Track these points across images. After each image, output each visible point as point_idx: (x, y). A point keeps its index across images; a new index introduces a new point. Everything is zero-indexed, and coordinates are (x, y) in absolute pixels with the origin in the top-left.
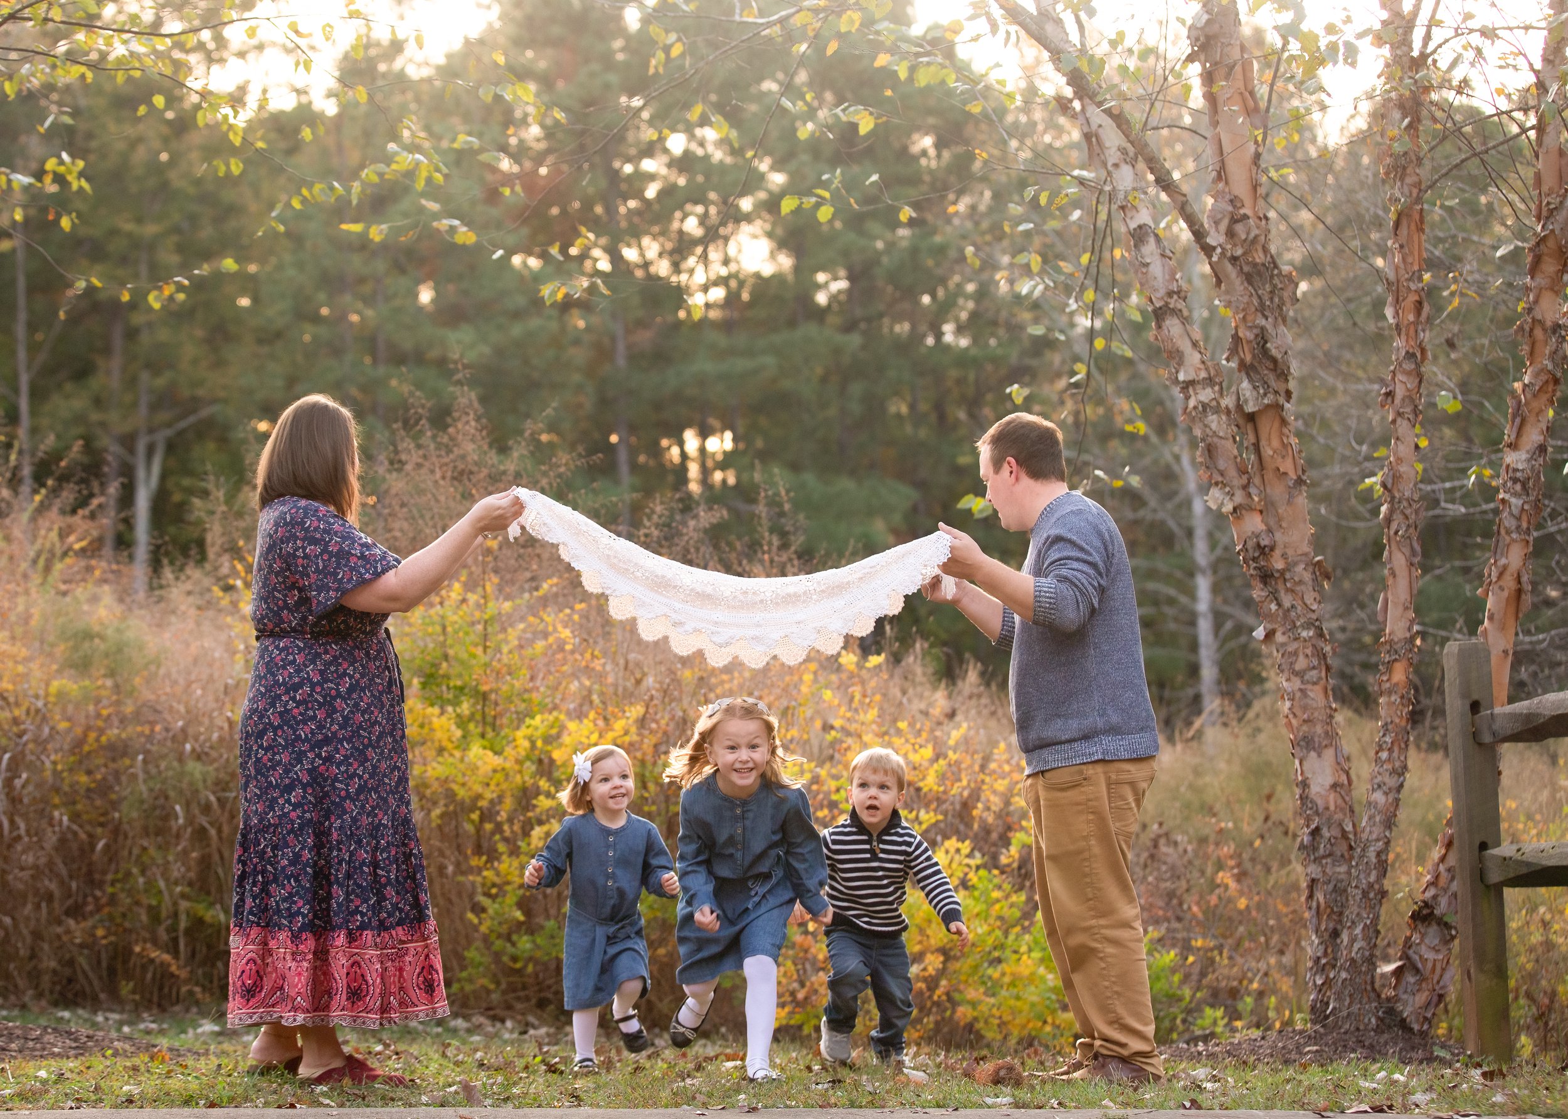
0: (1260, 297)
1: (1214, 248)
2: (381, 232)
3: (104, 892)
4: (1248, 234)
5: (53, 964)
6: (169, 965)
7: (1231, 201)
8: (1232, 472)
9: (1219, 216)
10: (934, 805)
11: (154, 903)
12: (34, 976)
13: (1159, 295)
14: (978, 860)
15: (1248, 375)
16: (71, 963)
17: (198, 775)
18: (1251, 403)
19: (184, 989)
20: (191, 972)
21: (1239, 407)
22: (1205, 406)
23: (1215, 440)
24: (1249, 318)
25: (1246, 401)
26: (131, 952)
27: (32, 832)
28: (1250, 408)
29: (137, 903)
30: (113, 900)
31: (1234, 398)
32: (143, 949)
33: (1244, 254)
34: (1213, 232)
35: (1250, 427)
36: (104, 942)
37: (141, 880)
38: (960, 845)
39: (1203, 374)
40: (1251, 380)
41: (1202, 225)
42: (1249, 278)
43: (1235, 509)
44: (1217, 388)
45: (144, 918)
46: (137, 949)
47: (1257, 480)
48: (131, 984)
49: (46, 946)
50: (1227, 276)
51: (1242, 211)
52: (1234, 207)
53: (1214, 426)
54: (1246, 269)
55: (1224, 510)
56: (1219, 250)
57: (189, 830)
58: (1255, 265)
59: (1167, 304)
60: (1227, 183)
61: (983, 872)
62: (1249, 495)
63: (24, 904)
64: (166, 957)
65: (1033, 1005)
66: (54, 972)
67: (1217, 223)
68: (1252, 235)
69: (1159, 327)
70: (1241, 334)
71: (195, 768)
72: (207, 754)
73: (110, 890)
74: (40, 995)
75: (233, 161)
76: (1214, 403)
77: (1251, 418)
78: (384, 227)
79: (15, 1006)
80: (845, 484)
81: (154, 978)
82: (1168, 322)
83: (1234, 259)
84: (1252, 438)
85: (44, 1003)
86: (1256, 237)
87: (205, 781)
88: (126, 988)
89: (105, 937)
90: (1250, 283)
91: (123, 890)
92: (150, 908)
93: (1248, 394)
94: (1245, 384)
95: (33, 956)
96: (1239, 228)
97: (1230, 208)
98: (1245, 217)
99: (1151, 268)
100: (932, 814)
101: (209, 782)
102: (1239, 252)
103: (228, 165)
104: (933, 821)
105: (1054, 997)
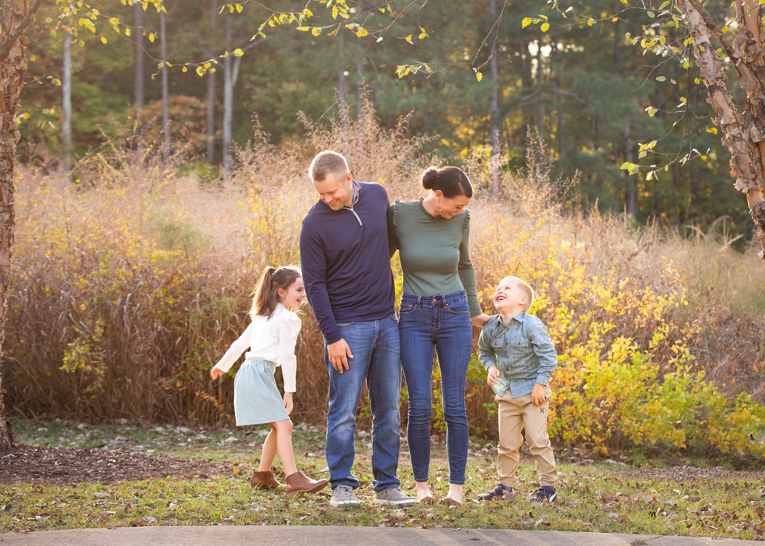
0: (761, 83)
1: (737, 59)
2: (318, 31)
3: (180, 363)
4: (756, 51)
5: (154, 401)
6: (214, 402)
7: (747, 34)
8: (748, 172)
9: (741, 42)
10: (611, 320)
11: (206, 369)
12: (145, 407)
13: (712, 79)
14: (636, 346)
15: (755, 123)
16: (163, 400)
17: (228, 304)
18: (756, 138)
19: (221, 415)
20: (225, 406)
21: (750, 140)
22: (734, 137)
23: (739, 154)
24: (756, 94)
25: (754, 137)
26: (194, 395)
27: (143, 334)
28: (756, 140)
29: (197, 369)
30: (185, 367)
31: (748, 134)
32: (200, 394)
33: (754, 61)
34: (737, 50)
35: (756, 149)
36: (180, 390)
37: (200, 358)
38: (625, 340)
39: (734, 121)
40: (756, 126)
41: (731, 47)
42: (755, 74)
43: (749, 191)
44: (741, 128)
45: (201, 377)
46: (197, 394)
47: (760, 177)
48: (194, 413)
49: (150, 392)
50: (745, 73)
51: (752, 39)
52: (749, 37)
53: (739, 148)
54: (754, 69)
55: (743, 191)
56: (740, 60)
57: (224, 332)
58: (759, 67)
59: (715, 84)
60: (745, 24)
61: (638, 353)
62: (756, 184)
63: (139, 371)
64: (213, 398)
65: (660, 427)
66: (155, 406)
67: (739, 45)
68: (758, 52)
69: (712, 96)
70: (752, 102)
71: (227, 300)
72: (234, 291)
73: (183, 362)
74: (147, 418)
75: (238, 5)
76: (739, 136)
77: (757, 145)
78: (320, 29)
79: (134, 424)
80: (617, 78)
81: (206, 408)
82: (716, 93)
83: (748, 64)
84: (757, 155)
85: (149, 422)
86: (760, 53)
87: (231, 307)
88: (191, 415)
89: (181, 387)
90: (756, 76)
91: (190, 361)
92: (204, 371)
93: (755, 133)
94: (754, 128)
95: (144, 396)
96: (751, 48)
97: (746, 38)
98: (754, 42)
99: (708, 65)
100: (610, 324)
101: (234, 307)
102: (751, 60)
103: (235, 7)
104: (611, 328)
105: (671, 423)
